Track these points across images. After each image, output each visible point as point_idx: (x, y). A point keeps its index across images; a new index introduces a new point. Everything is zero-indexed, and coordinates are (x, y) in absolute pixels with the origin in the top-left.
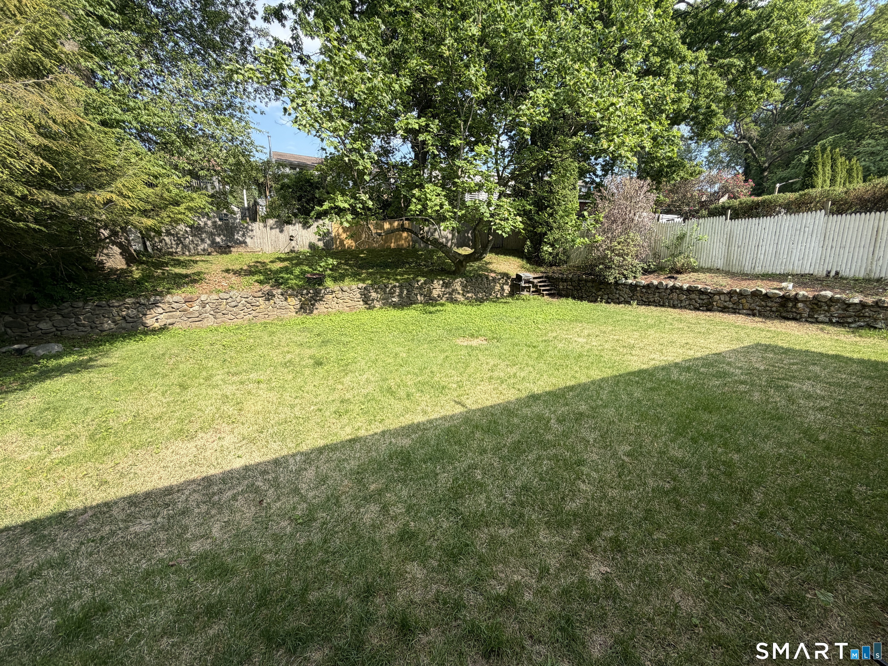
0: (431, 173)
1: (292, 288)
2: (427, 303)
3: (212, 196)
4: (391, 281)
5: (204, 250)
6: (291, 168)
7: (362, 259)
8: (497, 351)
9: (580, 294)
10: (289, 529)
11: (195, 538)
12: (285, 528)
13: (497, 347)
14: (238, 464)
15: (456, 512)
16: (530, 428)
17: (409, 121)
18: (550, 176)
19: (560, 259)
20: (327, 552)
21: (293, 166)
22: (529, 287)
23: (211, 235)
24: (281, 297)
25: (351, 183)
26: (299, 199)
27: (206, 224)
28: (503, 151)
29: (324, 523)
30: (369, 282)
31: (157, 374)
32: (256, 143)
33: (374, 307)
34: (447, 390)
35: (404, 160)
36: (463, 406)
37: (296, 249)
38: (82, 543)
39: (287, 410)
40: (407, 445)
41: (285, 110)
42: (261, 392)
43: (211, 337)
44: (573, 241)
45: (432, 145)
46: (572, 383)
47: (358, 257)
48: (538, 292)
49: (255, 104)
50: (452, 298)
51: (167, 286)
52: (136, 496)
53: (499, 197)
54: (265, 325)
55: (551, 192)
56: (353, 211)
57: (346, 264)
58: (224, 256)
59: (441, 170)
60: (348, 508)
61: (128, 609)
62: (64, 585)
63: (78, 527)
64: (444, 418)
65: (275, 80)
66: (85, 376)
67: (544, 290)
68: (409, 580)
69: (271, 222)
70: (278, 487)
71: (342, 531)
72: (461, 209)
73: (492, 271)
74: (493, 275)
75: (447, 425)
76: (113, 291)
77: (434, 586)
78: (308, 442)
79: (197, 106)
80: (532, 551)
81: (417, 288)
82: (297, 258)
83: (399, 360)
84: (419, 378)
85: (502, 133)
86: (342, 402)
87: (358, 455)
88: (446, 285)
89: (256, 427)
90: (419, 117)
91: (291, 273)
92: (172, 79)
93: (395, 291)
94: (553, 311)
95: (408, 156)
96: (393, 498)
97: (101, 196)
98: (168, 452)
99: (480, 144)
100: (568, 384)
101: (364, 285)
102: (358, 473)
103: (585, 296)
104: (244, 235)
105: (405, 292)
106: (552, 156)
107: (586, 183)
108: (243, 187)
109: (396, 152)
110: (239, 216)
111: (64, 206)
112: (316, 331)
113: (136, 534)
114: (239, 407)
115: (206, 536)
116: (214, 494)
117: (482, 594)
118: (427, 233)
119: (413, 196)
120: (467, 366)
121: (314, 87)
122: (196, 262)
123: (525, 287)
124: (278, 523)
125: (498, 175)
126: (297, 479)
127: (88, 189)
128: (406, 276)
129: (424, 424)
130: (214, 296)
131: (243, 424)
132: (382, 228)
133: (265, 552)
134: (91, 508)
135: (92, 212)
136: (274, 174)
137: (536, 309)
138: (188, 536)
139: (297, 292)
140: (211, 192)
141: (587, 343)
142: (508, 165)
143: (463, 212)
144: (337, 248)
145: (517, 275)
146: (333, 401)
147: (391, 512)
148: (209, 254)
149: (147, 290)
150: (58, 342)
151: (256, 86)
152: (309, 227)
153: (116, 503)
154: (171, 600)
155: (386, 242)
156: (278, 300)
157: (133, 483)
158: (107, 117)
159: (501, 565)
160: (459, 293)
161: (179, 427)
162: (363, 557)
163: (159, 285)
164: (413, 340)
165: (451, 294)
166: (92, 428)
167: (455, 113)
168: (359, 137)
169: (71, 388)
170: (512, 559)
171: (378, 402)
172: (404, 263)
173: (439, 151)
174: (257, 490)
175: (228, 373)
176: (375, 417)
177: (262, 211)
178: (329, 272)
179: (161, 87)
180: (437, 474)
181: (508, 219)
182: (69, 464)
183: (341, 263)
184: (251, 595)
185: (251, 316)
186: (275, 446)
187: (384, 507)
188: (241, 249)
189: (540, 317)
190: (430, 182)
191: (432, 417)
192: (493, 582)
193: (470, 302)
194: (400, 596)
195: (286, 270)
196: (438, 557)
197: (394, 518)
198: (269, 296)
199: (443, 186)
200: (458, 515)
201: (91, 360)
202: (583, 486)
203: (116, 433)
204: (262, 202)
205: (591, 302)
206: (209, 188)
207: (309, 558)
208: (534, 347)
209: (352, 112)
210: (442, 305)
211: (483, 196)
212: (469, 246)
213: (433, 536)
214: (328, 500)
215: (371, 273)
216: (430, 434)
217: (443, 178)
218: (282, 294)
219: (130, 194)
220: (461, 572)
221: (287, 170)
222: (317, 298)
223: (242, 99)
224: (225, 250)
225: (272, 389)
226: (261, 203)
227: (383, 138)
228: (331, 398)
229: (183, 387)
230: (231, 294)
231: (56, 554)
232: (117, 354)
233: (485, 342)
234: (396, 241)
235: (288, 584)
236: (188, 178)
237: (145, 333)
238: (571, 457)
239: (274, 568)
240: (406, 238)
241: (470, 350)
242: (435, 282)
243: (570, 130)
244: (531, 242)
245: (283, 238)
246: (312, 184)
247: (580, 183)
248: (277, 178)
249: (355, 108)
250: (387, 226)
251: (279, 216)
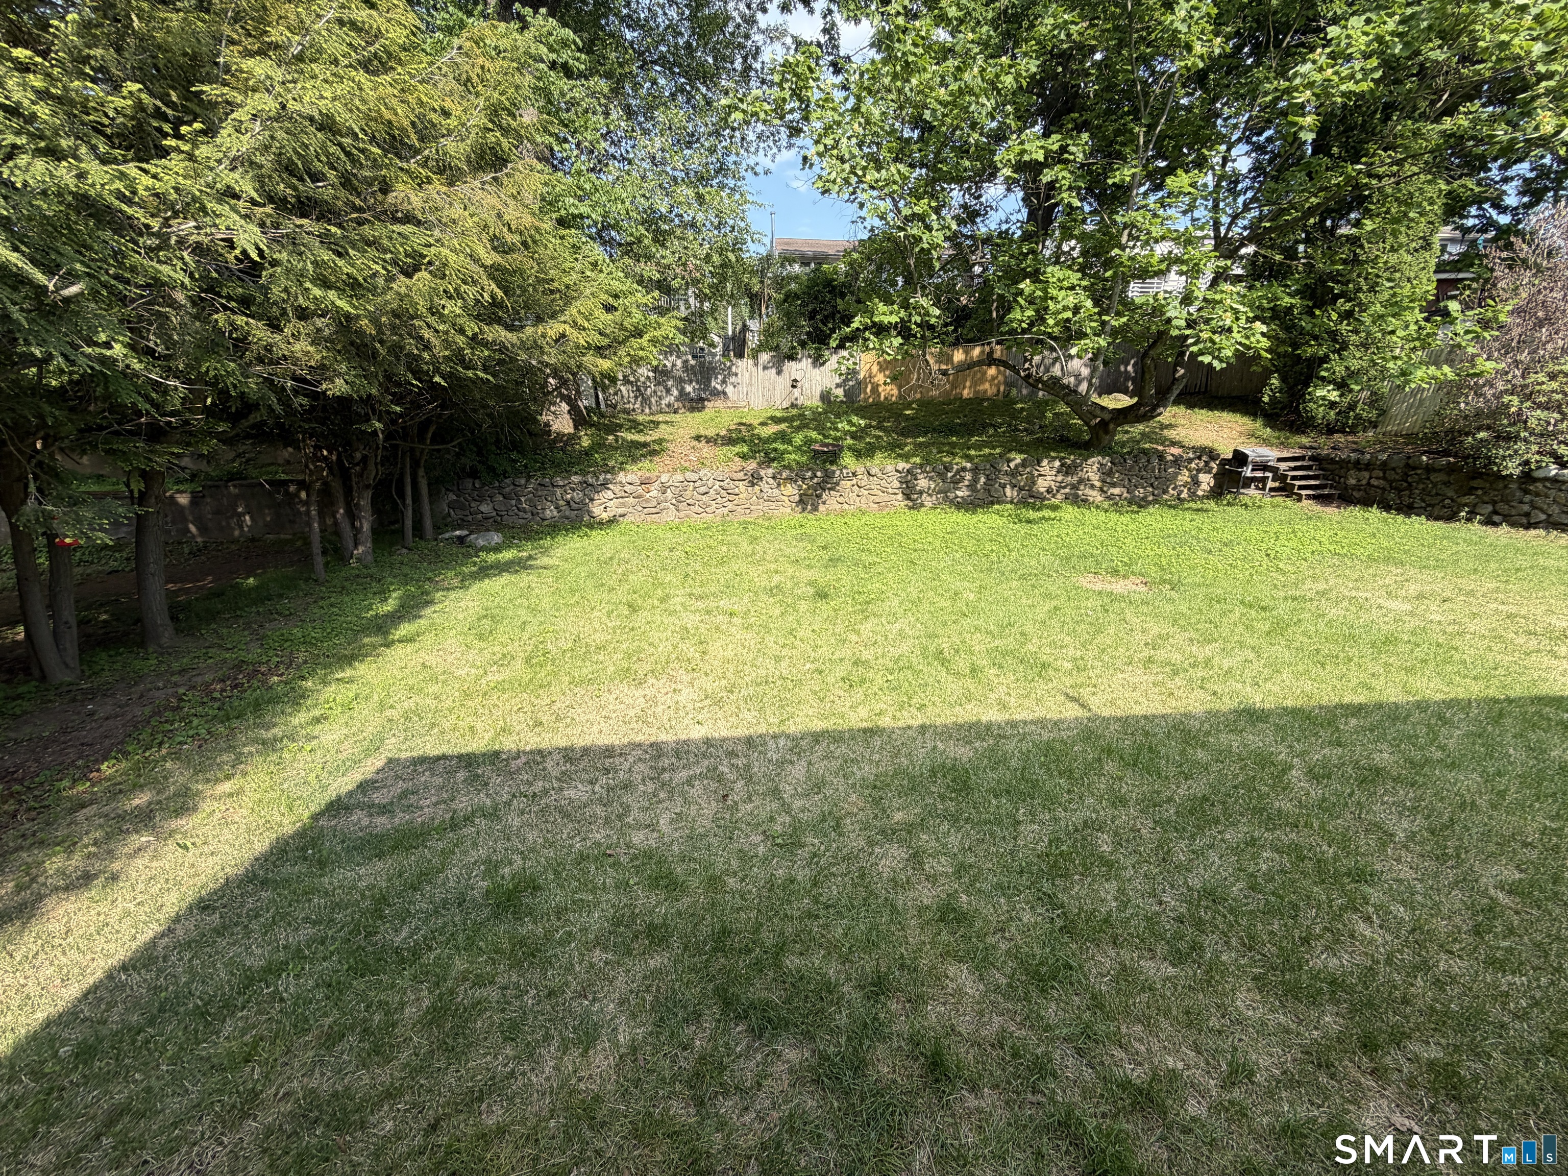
0: (1059, 247)
1: (788, 467)
2: (1023, 503)
3: (686, 319)
4: (957, 460)
5: (669, 405)
6: (805, 264)
7: (907, 418)
8: (1168, 607)
9: (1407, 501)
10: (761, 849)
11: (639, 826)
12: (757, 845)
13: (1171, 600)
14: (697, 733)
15: (1051, 900)
16: (1236, 776)
17: (1027, 146)
18: (1357, 224)
19: (1358, 417)
20: (816, 902)
21: (805, 261)
22: (1264, 480)
23: (680, 381)
24: (771, 481)
25: (900, 280)
26: (812, 316)
27: (674, 365)
28: (1235, 178)
29: (815, 855)
30: (918, 460)
31: (603, 585)
32: (753, 229)
33: (922, 505)
34: (1051, 672)
35: (1004, 227)
36: (1083, 706)
37: (799, 403)
38: (514, 796)
39: (770, 664)
40: (965, 759)
41: (805, 159)
42: (733, 630)
43: (671, 538)
44: (1404, 373)
45: (1070, 188)
46: (1360, 698)
47: (901, 415)
48: (1285, 489)
49: (757, 160)
50: (1077, 496)
51: (621, 459)
52: (572, 749)
53: (1214, 283)
54: (745, 525)
55: (1355, 261)
56: (903, 330)
57: (879, 427)
58: (697, 414)
59: (1083, 238)
60: (855, 841)
61: (558, 897)
62: (496, 842)
63: (511, 773)
64: (1041, 723)
65: (791, 111)
66: (525, 579)
67: (1301, 487)
68: (949, 991)
69: (765, 357)
70: (749, 780)
71: (843, 875)
72: (1119, 314)
73: (1173, 444)
74: (1176, 451)
75: (1046, 736)
76: (559, 465)
77: (996, 1019)
78: (798, 720)
79: (675, 179)
80: (1214, 1022)
81: (1006, 473)
82: (802, 416)
83: (961, 605)
84: (997, 643)
85: (1239, 140)
86: (855, 663)
87: (876, 757)
88: (1066, 470)
89: (724, 682)
90: (1046, 135)
91: (790, 442)
92: (644, 141)
93: (963, 478)
94: (1324, 534)
95: (1013, 218)
96: (933, 844)
97: (553, 329)
98: (612, 698)
99: (1179, 172)
100: (1346, 700)
101: (908, 466)
102: (875, 787)
103: (1418, 503)
104: (724, 382)
105: (983, 480)
106: (1370, 176)
107: (1466, 230)
108: (729, 303)
109: (991, 213)
110: (719, 350)
111: (513, 345)
112: (820, 542)
113: (571, 801)
114: (702, 648)
115: (652, 827)
116: (664, 770)
117: (1090, 1065)
118: (1038, 366)
119: (1021, 293)
120: (1099, 631)
121: (856, 110)
122: (657, 424)
123: (1253, 479)
124: (747, 836)
125: (1217, 237)
126: (778, 775)
127: (539, 320)
128: (987, 451)
129: (999, 727)
130: (679, 477)
131: (706, 674)
132: (949, 359)
133: (726, 872)
134: (525, 753)
135: (543, 353)
136: (776, 277)
137: (1276, 527)
138: (630, 820)
139: (797, 474)
140: (683, 312)
141: (1412, 614)
142: (1246, 208)
143: (1124, 319)
144: (866, 400)
145: (1237, 453)
146: (841, 660)
147: (927, 867)
148: (675, 412)
149: (596, 464)
150: (497, 530)
151: (760, 127)
152: (823, 364)
153: (550, 753)
154: (607, 901)
155: (954, 386)
156: (767, 486)
157: (569, 731)
158: (563, 212)
159: (1138, 1028)
160: (1092, 487)
161: (625, 664)
162: (874, 927)
163: (610, 457)
164: (990, 570)
165: (1074, 487)
166: (529, 649)
167: (1129, 113)
168: (925, 192)
169: (509, 592)
170: (1164, 1024)
171: (918, 673)
172: (985, 426)
173: (1081, 200)
174: (720, 778)
175: (691, 595)
176: (910, 698)
177: (753, 340)
178: (849, 441)
179: (631, 156)
180: (1019, 823)
181: (1230, 330)
182: (504, 691)
183: (870, 426)
184: (704, 930)
185: (725, 510)
186: (749, 716)
187: (915, 855)
188: (719, 403)
189: (1285, 547)
190: (1057, 262)
191: (1017, 717)
192: (1119, 1053)
193: (1115, 504)
194: (934, 1012)
195: (783, 437)
196: (1008, 971)
197: (932, 879)
198: (754, 479)
199: (1082, 269)
200: (1055, 907)
201: (530, 557)
202: (1362, 928)
203: (554, 660)
204: (754, 325)
205: (1437, 519)
206: (682, 308)
207: (790, 902)
208: (1264, 609)
209: (915, 147)
210: (1055, 508)
211: (1175, 282)
212: (1125, 391)
213: (1003, 930)
214: (824, 820)
215: (921, 445)
216: (1010, 746)
217: (1084, 253)
218: (774, 478)
219: (586, 325)
220: (1051, 1012)
221: (797, 268)
222: (827, 483)
223: (737, 154)
224: (696, 404)
225: (748, 627)
226: (752, 327)
227: (969, 188)
228: (837, 655)
229: (633, 608)
230: (701, 474)
231: (488, 802)
232: (559, 552)
233: (1142, 588)
234: (975, 384)
235: (756, 931)
236: (656, 294)
237: (591, 527)
238: (1336, 858)
239: (738, 901)
240: (994, 378)
241: (1107, 600)
242: (1045, 462)
243: (1433, 103)
244: (1283, 379)
245: (783, 382)
246: (834, 288)
247: (1446, 231)
248: (780, 282)
249: (921, 139)
250: (959, 356)
251: (777, 348)
